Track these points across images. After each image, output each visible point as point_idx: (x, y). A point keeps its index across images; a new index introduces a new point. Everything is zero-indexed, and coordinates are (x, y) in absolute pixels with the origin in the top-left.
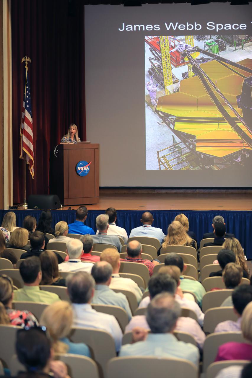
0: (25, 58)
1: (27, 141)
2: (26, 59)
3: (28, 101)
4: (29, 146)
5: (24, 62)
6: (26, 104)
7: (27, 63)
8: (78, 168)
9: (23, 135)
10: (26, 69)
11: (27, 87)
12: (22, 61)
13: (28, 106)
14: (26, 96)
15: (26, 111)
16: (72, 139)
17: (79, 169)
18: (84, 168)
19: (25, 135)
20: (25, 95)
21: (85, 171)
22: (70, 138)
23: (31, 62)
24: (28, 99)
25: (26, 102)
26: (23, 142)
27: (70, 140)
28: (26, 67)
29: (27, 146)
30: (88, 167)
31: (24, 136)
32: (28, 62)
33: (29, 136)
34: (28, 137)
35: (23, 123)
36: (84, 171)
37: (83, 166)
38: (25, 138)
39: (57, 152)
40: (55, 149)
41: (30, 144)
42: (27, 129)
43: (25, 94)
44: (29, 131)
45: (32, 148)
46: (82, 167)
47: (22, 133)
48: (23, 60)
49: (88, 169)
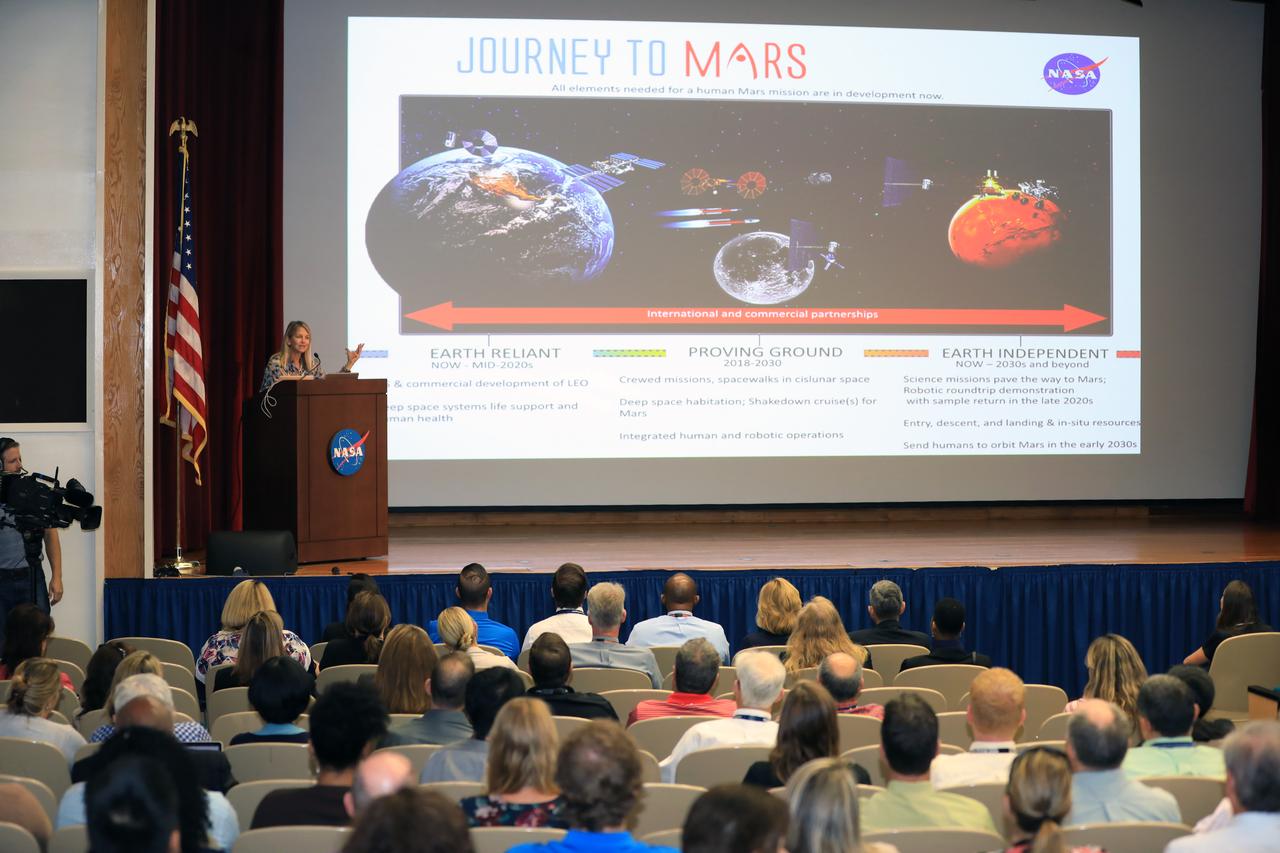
0: (180, 123)
1: (186, 369)
2: (184, 126)
3: (189, 252)
4: (192, 385)
5: (178, 133)
6: (185, 260)
7: (184, 137)
8: (336, 450)
9: (175, 351)
10: (182, 154)
11: (187, 210)
12: (171, 132)
13: (189, 266)
14: (184, 236)
15: (184, 281)
16: (297, 365)
17: (337, 453)
18: (351, 451)
19: (181, 354)
20: (179, 232)
21: (352, 459)
22: (291, 361)
23: (196, 135)
24: (187, 244)
25: (184, 255)
26: (175, 373)
27: (291, 369)
28: (184, 149)
29: (186, 385)
30: (359, 449)
31: (177, 356)
32: (189, 133)
33: (193, 356)
34: (191, 357)
35: (175, 317)
36: (350, 458)
37: (348, 446)
38: (180, 362)
39: (272, 402)
40: (267, 396)
41: (195, 379)
42: (188, 333)
43: (181, 229)
44: (193, 338)
45: (201, 390)
46: (345, 449)
47: (172, 347)
48: (175, 127)
49: (361, 454)
